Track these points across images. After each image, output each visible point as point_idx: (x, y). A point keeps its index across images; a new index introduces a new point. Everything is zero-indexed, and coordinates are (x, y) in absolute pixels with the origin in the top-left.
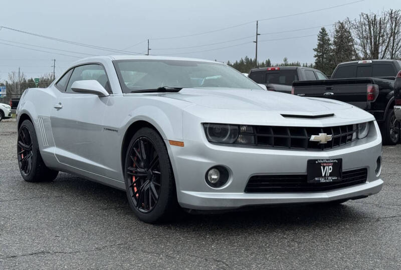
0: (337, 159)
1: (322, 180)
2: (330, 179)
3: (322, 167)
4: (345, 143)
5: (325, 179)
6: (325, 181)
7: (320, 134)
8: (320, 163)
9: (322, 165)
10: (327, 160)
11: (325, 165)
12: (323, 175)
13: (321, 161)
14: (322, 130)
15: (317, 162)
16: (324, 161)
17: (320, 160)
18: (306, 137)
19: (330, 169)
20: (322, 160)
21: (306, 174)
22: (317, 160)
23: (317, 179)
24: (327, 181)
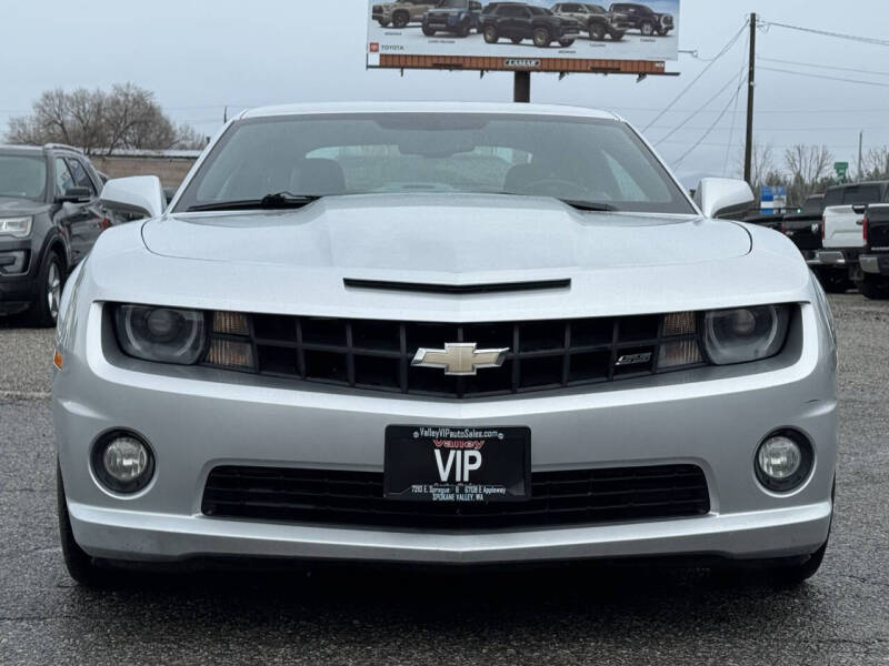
0: (500, 429)
1: (441, 495)
2: (476, 493)
3: (437, 452)
4: (607, 376)
5: (453, 492)
6: (451, 497)
7: (447, 345)
8: (430, 439)
9: (438, 444)
10: (454, 430)
11: (448, 444)
12: (444, 476)
13: (433, 434)
14: (460, 332)
15: (416, 435)
16: (441, 433)
17: (426, 429)
18: (402, 353)
19: (472, 460)
20: (436, 429)
21: (382, 471)
22: (417, 428)
23: (417, 488)
24: (461, 498)
